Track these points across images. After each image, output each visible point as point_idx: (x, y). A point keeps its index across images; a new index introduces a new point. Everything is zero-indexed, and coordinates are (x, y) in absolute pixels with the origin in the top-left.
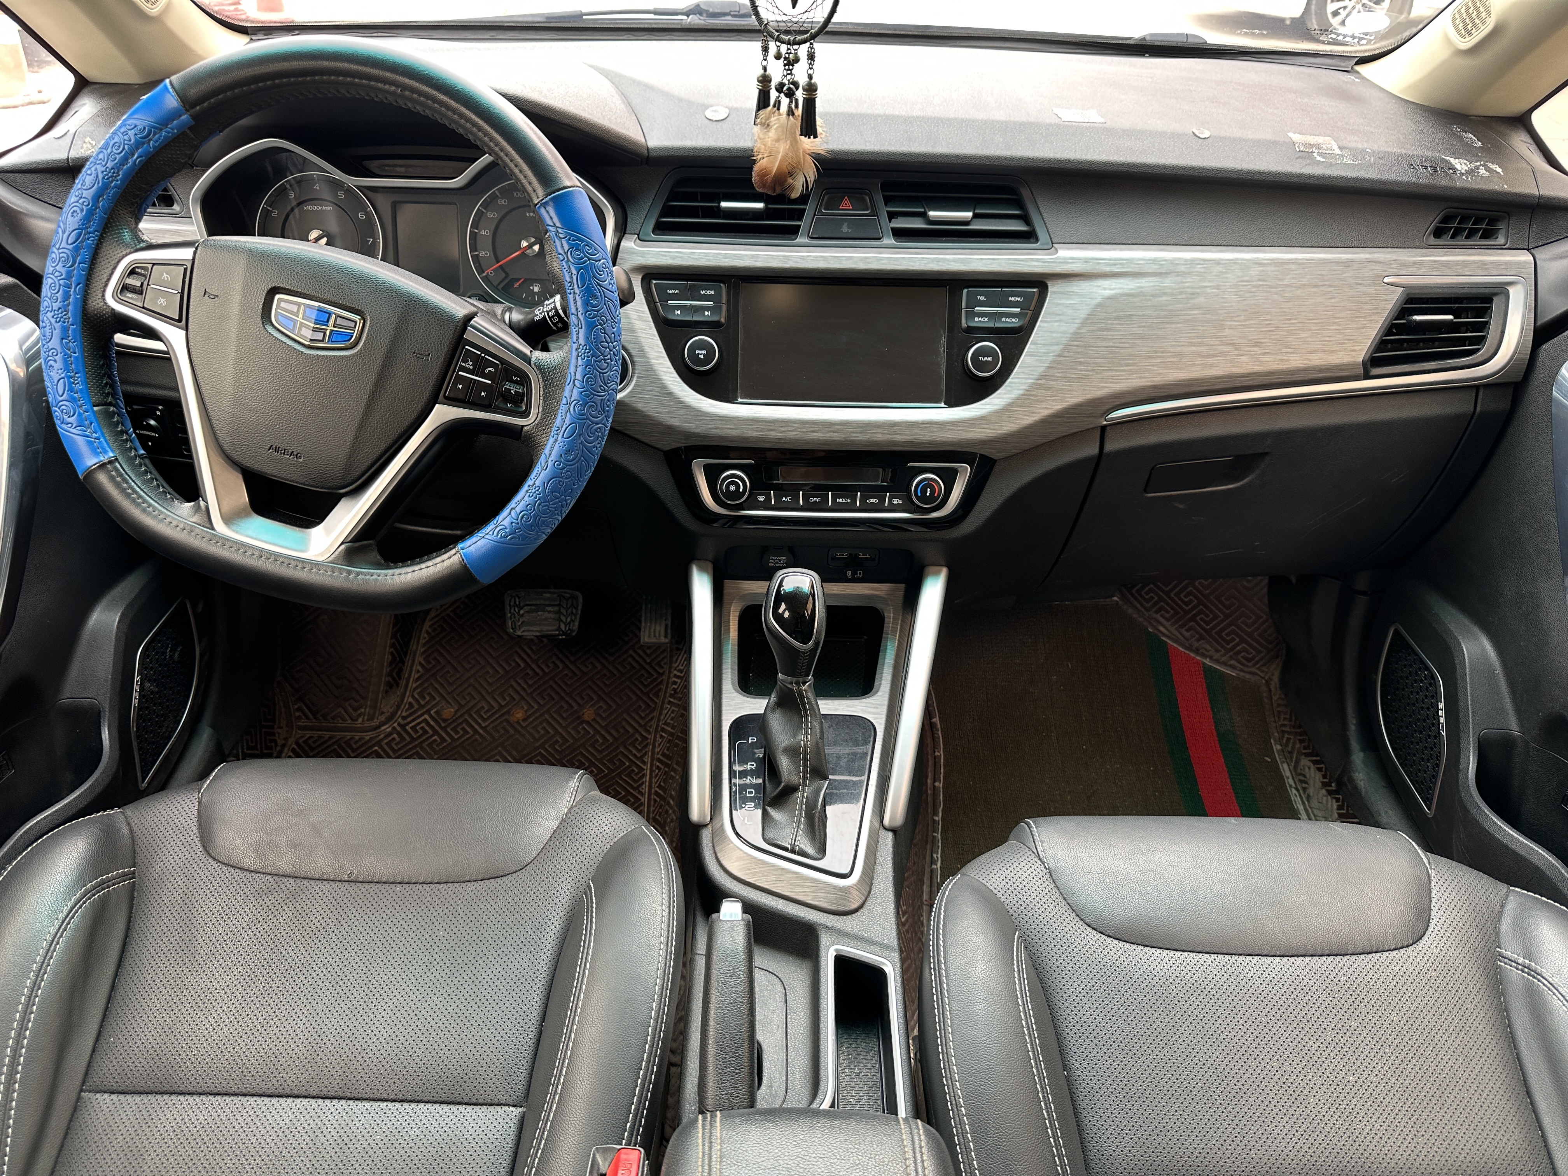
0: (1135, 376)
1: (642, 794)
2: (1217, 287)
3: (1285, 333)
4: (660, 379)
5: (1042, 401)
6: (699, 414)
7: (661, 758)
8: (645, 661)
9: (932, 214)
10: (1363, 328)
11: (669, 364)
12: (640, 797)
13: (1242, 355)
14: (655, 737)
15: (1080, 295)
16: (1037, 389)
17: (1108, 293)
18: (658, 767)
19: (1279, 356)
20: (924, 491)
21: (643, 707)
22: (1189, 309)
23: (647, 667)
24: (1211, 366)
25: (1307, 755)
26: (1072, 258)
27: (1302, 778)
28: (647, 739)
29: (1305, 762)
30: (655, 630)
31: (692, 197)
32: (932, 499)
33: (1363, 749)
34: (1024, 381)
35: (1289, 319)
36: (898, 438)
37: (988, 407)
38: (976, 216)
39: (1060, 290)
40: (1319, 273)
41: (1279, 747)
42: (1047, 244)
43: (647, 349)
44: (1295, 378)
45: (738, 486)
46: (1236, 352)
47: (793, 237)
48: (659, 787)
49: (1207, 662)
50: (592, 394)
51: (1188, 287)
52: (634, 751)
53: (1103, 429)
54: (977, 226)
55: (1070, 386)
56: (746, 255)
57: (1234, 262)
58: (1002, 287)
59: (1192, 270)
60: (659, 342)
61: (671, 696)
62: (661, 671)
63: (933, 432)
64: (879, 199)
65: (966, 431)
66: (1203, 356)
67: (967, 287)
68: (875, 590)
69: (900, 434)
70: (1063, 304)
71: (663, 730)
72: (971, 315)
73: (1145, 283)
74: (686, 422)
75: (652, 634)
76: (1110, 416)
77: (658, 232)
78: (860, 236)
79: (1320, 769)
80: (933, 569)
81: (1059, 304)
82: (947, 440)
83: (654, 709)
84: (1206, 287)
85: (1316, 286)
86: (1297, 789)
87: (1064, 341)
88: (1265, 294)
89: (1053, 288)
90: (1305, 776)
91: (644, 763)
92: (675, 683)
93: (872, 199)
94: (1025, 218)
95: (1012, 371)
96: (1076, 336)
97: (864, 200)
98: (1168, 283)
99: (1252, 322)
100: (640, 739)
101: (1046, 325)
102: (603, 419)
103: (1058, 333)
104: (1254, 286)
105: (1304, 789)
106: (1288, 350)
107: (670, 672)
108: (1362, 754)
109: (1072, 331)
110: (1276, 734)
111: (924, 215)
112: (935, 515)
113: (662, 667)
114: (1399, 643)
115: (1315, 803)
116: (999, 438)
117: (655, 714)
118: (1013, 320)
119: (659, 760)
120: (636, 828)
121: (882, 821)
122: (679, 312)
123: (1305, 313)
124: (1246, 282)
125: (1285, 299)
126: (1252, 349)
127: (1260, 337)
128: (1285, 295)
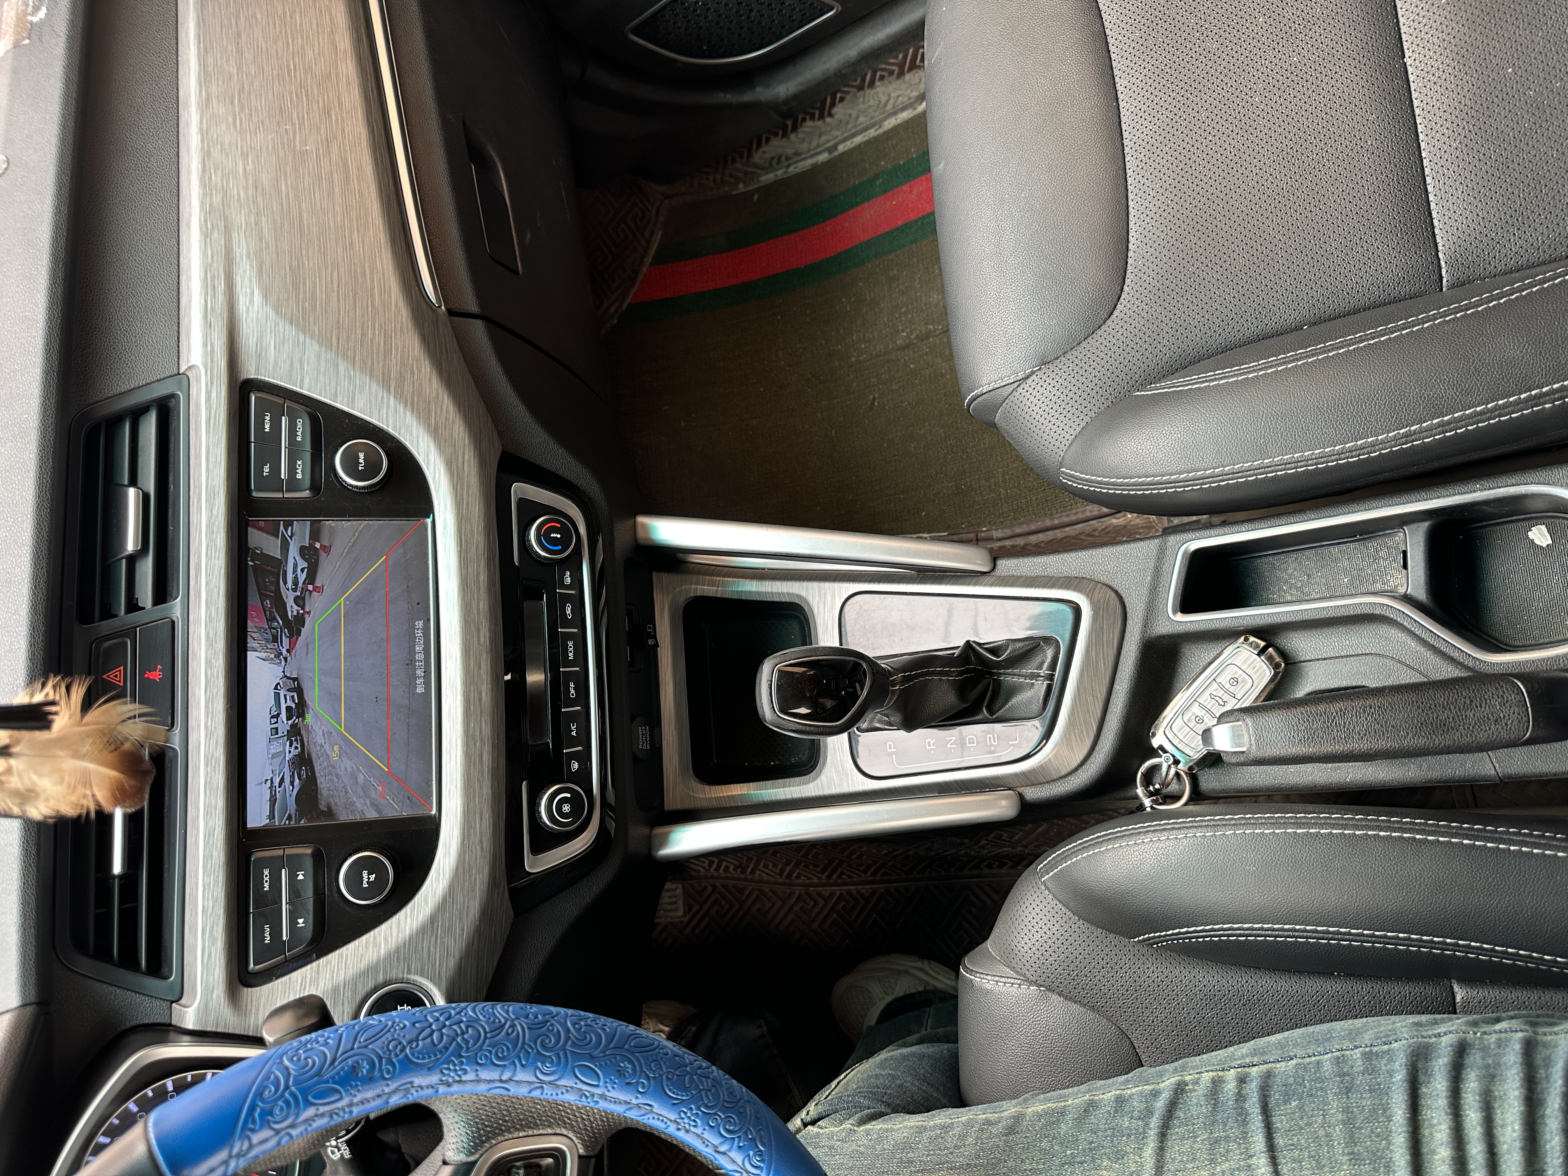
0: (379, 266)
1: (874, 892)
2: (245, 156)
3: (309, 76)
4: (411, 937)
5: (420, 385)
6: (460, 870)
7: (826, 874)
8: (698, 912)
9: (131, 545)
11: (384, 927)
12: (878, 895)
13: (343, 131)
14: (798, 885)
15: (261, 337)
16: (403, 392)
17: (257, 297)
18: (839, 877)
19: (342, 86)
20: (554, 541)
21: (717, 907)
22: (279, 192)
23: (706, 907)
24: (360, 169)
25: (750, 155)
26: (205, 345)
27: (775, 161)
28: (841, 894)
29: (757, 157)
30: (669, 904)
31: (104, 922)
32: (564, 530)
33: (753, 87)
34: (392, 410)
35: (289, 71)
36: (483, 578)
37: (432, 458)
38: (133, 482)
39: (253, 362)
40: (218, 29)
41: (741, 186)
42: (180, 383)
43: (363, 965)
45: (563, 801)
46: (340, 138)
47: (170, 754)
48: (865, 872)
49: (648, 260)
50: (523, 1047)
51: (246, 193)
52: (816, 910)
53: (451, 313)
54: (149, 480)
55: (397, 349)
56: (206, 824)
57: (204, 134)
58: (249, 442)
59: (219, 187)
60: (351, 946)
61: (744, 871)
62: (710, 889)
63: (472, 531)
64: (106, 626)
65: (468, 487)
66: (347, 179)
67: (249, 490)
68: (663, 609)
69: (478, 576)
70: (275, 357)
71: (789, 876)
72: (293, 484)
73: (241, 248)
74: (474, 890)
75: (673, 907)
76: (434, 301)
77: (165, 970)
78: (168, 651)
79: (768, 140)
80: (640, 534)
81: (276, 363)
82: (483, 510)
83: (761, 891)
84: (245, 169)
85: (239, 35)
86: (788, 166)
87: (330, 356)
88: (253, 97)
89: (250, 371)
90: (773, 158)
91: (832, 895)
92: (727, 869)
93: (108, 637)
94: (137, 414)
95: (375, 427)
96: (324, 341)
97: (109, 649)
98: (239, 218)
99: (295, 116)
100: (801, 904)
101: (307, 381)
102: (559, 1022)
103: (319, 364)
104: (242, 110)
105: (787, 159)
106: (333, 75)
107: (712, 877)
108: (759, 89)
109: (316, 347)
110: (726, 189)
111: (132, 560)
112: (582, 530)
113: (705, 888)
114: (648, 29)
115: (804, 147)
116: (475, 442)
117: (767, 890)
118: (299, 425)
119: (829, 876)
120: (1047, 888)
121: (984, 573)
122: (301, 921)
123: (279, 50)
124: (235, 119)
125: (259, 73)
126: (334, 118)
127: (315, 107)
128: (253, 72)
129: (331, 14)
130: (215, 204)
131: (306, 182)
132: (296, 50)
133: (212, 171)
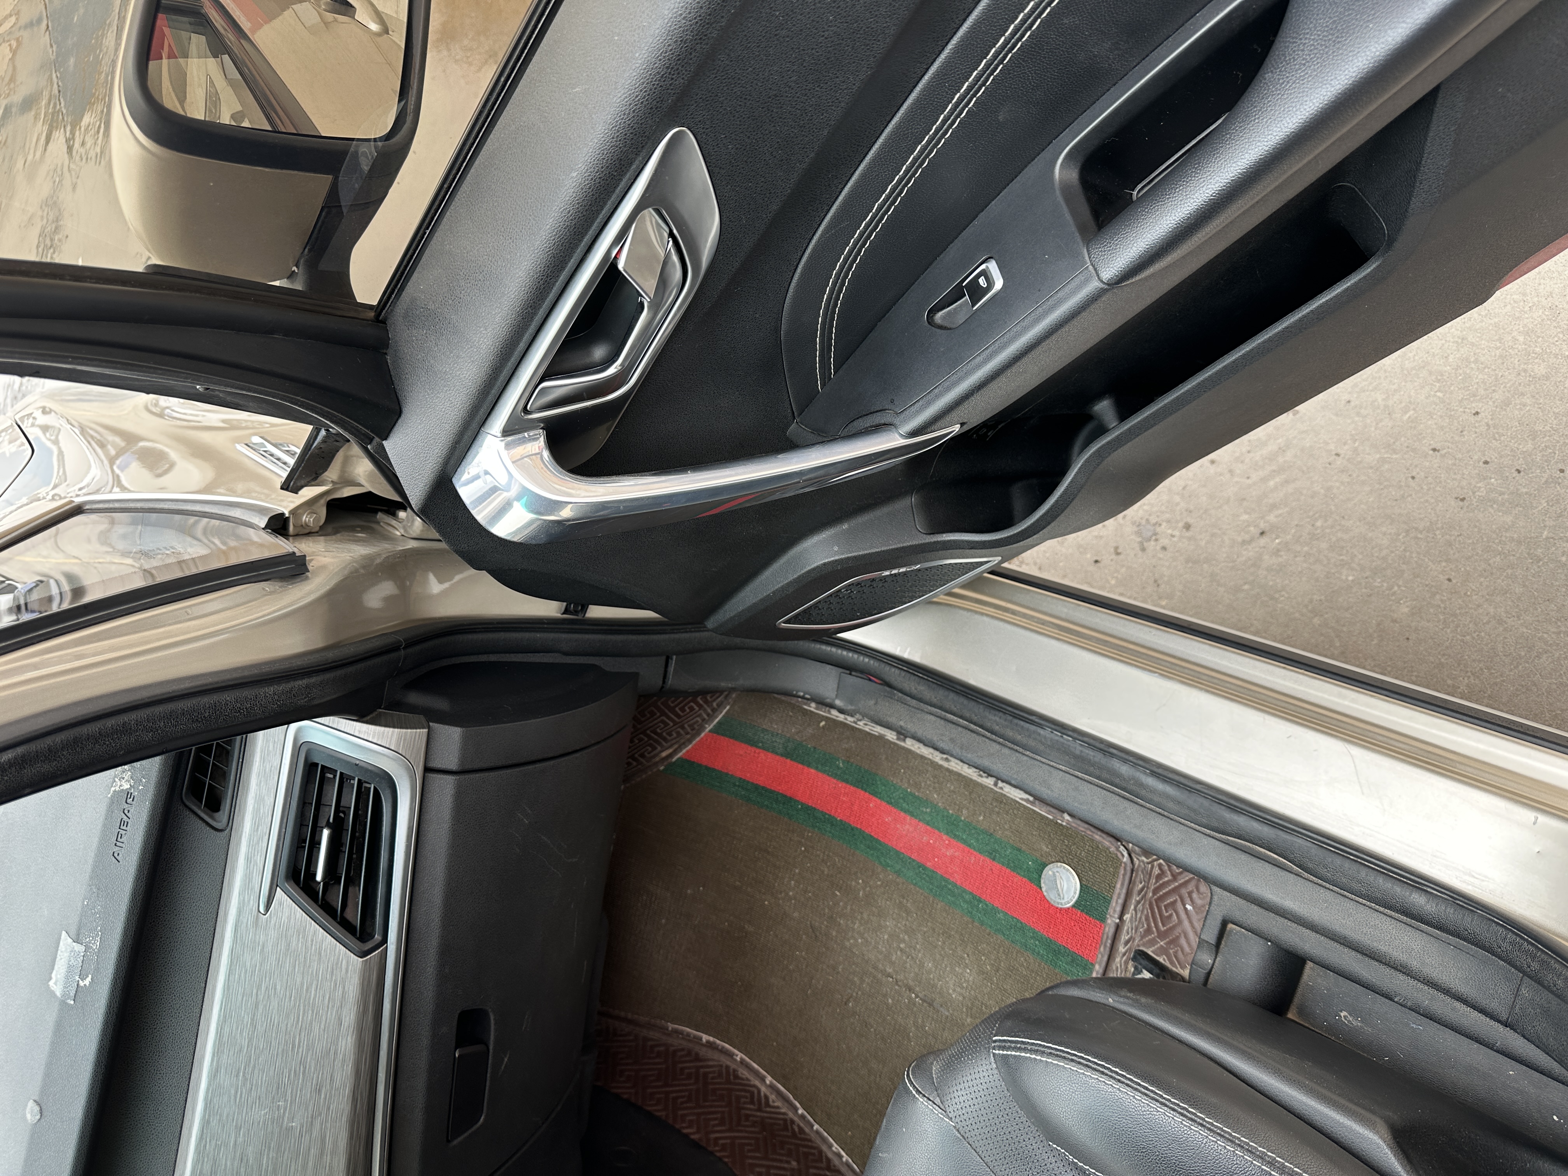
2: (238, 1128)
3: (310, 1052)
10: (320, 954)
13: (329, 1108)
19: (338, 1063)
22: (261, 1165)
35: (293, 1046)
44: (368, 1048)
46: (324, 1115)
51: (232, 1164)
59: (211, 1155)
66: (322, 1154)
84: (235, 1142)
85: (257, 1005)
88: (256, 1071)
99: (289, 1092)
104: (244, 1084)
106: (332, 1052)
123: (289, 1026)
124: (236, 1092)
125: (267, 1046)
126: (323, 1096)
127: (309, 1084)
128: (262, 1047)
129: (344, 988)
130: (204, 1172)
131: (285, 1157)
132: (304, 1026)
133: (208, 1140)
